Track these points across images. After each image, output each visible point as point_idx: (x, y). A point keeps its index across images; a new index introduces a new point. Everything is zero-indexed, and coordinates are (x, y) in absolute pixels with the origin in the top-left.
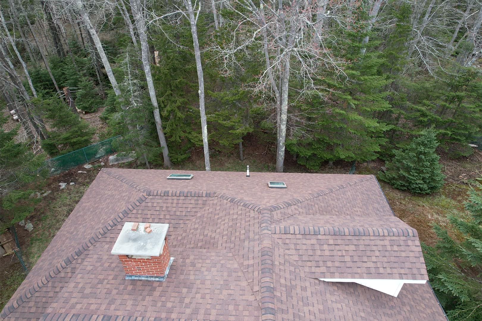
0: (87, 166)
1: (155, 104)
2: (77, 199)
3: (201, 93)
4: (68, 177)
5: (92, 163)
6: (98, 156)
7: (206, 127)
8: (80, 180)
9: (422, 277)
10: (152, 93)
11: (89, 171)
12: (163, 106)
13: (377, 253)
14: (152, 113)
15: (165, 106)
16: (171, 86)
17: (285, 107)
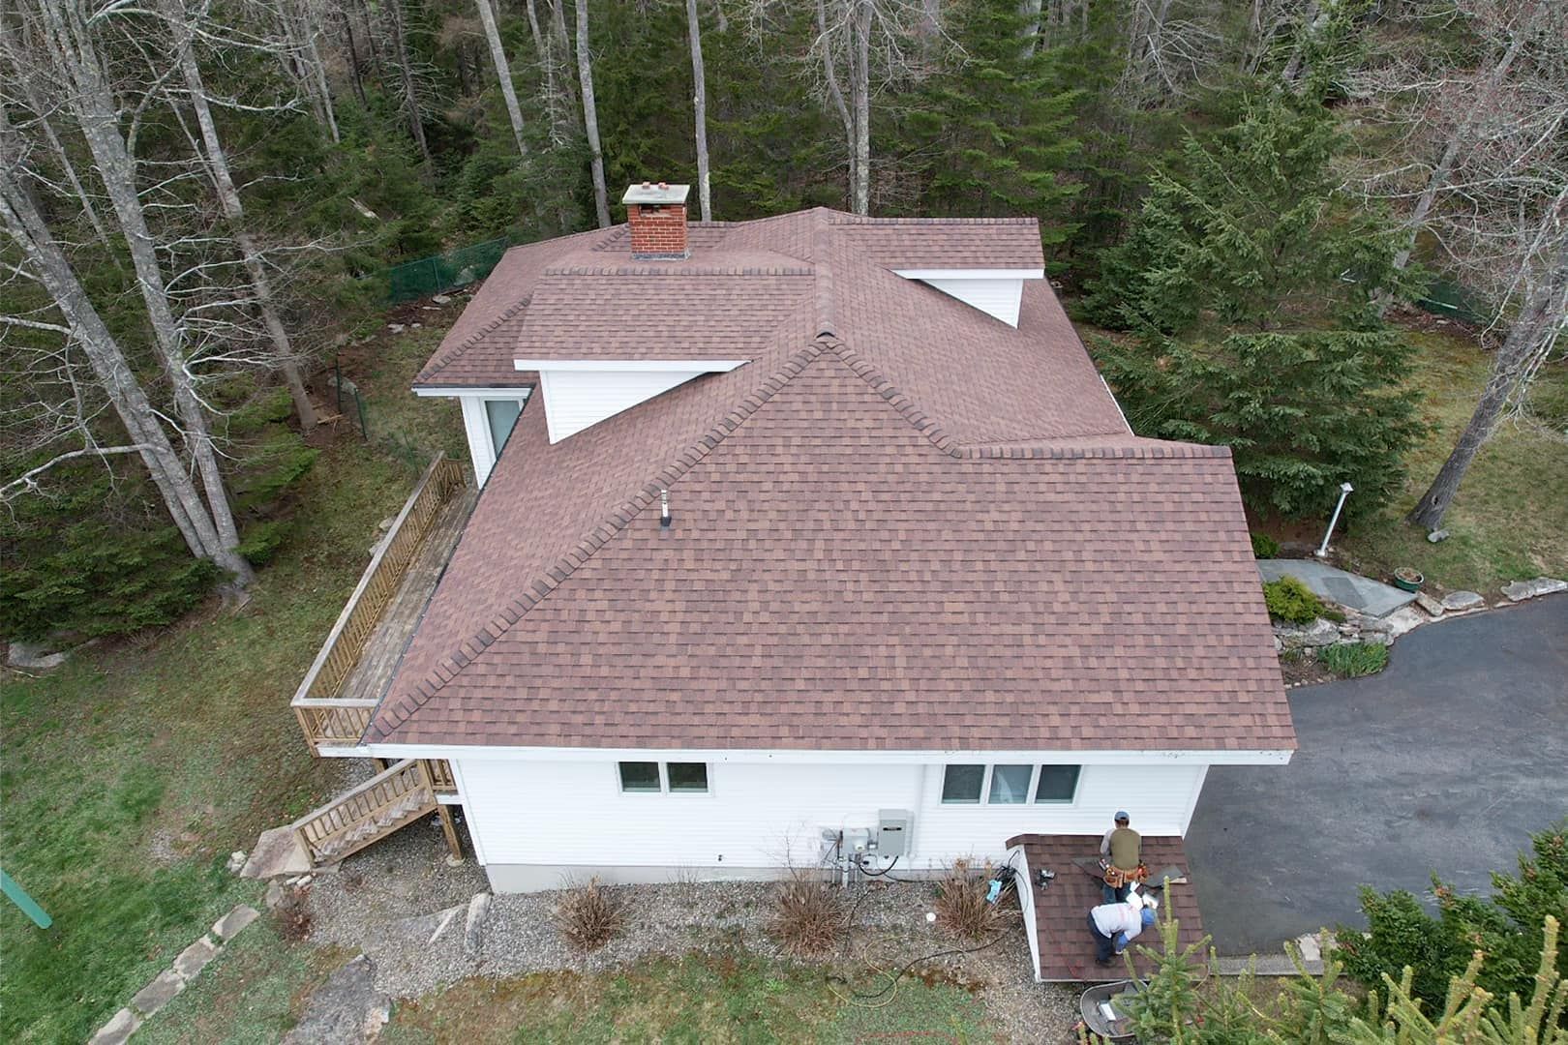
0: (440, 299)
1: (597, 149)
2: (434, 347)
3: (700, 102)
4: (405, 316)
5: (450, 294)
6: (461, 282)
7: (707, 176)
8: (431, 320)
9: (1036, 266)
10: (592, 123)
11: (446, 306)
12: (611, 154)
13: (978, 243)
14: (588, 168)
15: (615, 157)
16: (625, 116)
17: (864, 148)
